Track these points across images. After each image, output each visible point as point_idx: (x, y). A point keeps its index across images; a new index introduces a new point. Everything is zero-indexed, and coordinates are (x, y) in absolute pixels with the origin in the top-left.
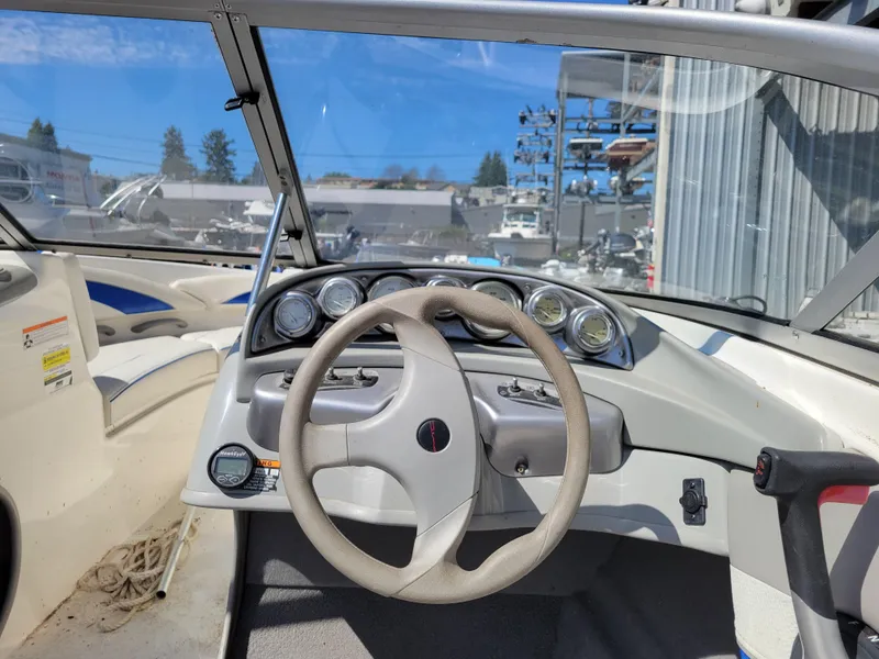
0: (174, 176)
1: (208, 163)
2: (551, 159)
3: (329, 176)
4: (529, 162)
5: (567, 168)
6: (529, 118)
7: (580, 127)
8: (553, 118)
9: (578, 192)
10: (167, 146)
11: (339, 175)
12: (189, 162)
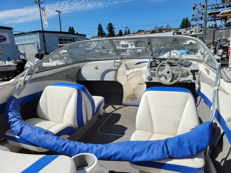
0: (101, 36)
1: (108, 32)
2: (203, 19)
3: (139, 31)
4: (196, 21)
5: (208, 21)
6: (196, 8)
7: (212, 8)
8: (204, 6)
9: (212, 27)
10: (98, 29)
11: (141, 31)
12: (104, 32)
